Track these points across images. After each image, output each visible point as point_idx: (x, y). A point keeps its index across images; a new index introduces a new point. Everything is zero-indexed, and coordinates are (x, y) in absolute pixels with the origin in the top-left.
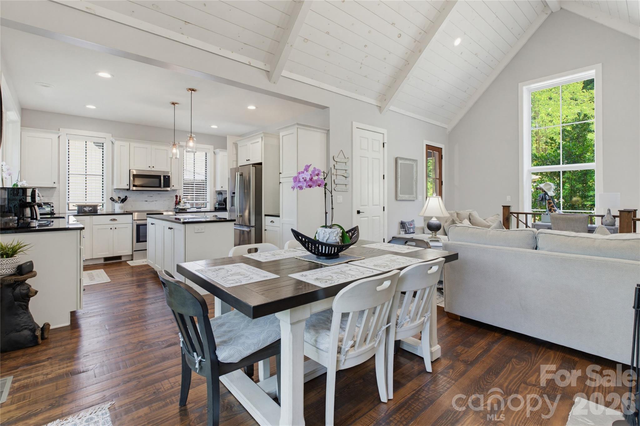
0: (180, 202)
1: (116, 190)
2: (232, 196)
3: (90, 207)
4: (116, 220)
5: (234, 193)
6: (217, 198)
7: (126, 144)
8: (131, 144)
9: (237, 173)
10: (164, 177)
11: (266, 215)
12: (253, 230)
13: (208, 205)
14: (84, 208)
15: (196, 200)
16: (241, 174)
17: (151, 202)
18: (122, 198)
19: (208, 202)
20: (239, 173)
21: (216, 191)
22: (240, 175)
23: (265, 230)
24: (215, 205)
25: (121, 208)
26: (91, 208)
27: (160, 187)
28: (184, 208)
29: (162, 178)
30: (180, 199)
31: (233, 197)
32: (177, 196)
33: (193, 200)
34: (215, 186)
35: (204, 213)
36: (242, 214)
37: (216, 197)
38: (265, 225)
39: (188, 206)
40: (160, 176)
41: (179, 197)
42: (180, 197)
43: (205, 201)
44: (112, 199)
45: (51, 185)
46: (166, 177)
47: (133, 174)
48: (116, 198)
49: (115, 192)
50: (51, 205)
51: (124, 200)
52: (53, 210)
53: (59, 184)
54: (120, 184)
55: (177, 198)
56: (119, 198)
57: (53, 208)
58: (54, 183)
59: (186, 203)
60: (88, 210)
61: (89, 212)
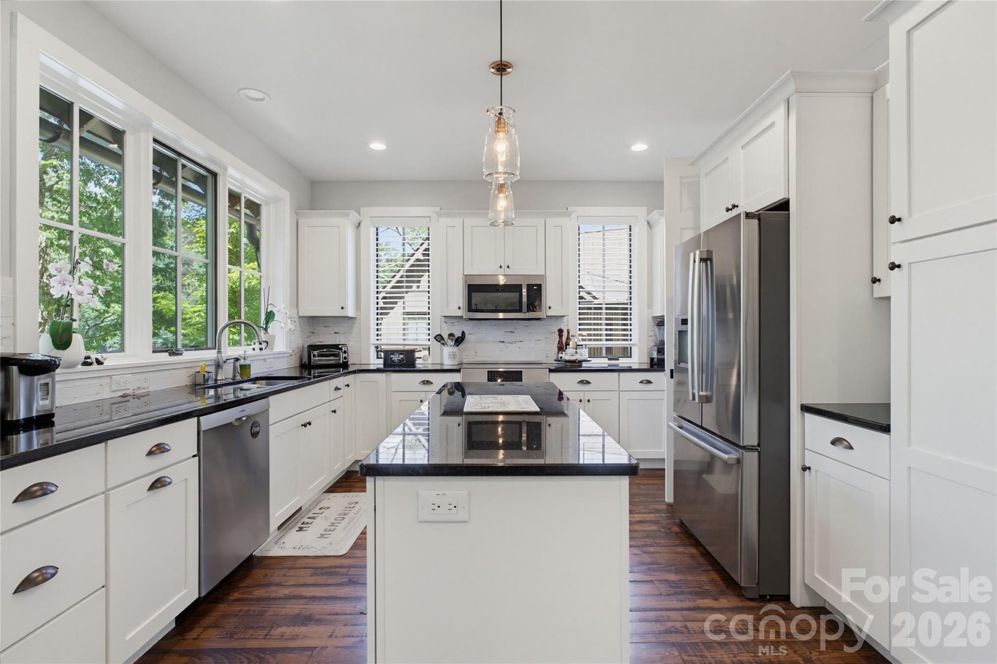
0: (567, 344)
1: (447, 320)
2: (679, 331)
3: (401, 354)
4: (432, 383)
5: (685, 322)
6: (655, 335)
7: (457, 221)
8: (467, 220)
9: (692, 255)
10: (529, 287)
11: (806, 409)
12: (751, 459)
13: (635, 352)
14: (392, 356)
15: (607, 340)
16: (705, 256)
17: (512, 343)
18: (456, 337)
19: (634, 345)
20: (697, 252)
21: (654, 317)
22: (701, 260)
23: (805, 469)
24: (650, 353)
25: (453, 356)
26: (402, 356)
27: (520, 311)
28: (573, 358)
29: (524, 291)
30: (568, 339)
31: (682, 334)
32: (561, 331)
33: (601, 340)
34: (650, 305)
35: (616, 374)
36: (709, 393)
37: (652, 333)
38: (804, 448)
39: (584, 354)
40: (521, 285)
41: (565, 334)
42: (568, 332)
43: (629, 342)
44: (439, 337)
45: (338, 313)
46: (535, 288)
47: (468, 285)
48: (445, 336)
49: (446, 322)
50: (343, 348)
51: (459, 341)
52: (345, 358)
53: (360, 310)
54: (447, 307)
55: (562, 335)
56: (451, 335)
57: (346, 355)
58: (342, 308)
59: (579, 347)
60: (398, 360)
61: (398, 362)
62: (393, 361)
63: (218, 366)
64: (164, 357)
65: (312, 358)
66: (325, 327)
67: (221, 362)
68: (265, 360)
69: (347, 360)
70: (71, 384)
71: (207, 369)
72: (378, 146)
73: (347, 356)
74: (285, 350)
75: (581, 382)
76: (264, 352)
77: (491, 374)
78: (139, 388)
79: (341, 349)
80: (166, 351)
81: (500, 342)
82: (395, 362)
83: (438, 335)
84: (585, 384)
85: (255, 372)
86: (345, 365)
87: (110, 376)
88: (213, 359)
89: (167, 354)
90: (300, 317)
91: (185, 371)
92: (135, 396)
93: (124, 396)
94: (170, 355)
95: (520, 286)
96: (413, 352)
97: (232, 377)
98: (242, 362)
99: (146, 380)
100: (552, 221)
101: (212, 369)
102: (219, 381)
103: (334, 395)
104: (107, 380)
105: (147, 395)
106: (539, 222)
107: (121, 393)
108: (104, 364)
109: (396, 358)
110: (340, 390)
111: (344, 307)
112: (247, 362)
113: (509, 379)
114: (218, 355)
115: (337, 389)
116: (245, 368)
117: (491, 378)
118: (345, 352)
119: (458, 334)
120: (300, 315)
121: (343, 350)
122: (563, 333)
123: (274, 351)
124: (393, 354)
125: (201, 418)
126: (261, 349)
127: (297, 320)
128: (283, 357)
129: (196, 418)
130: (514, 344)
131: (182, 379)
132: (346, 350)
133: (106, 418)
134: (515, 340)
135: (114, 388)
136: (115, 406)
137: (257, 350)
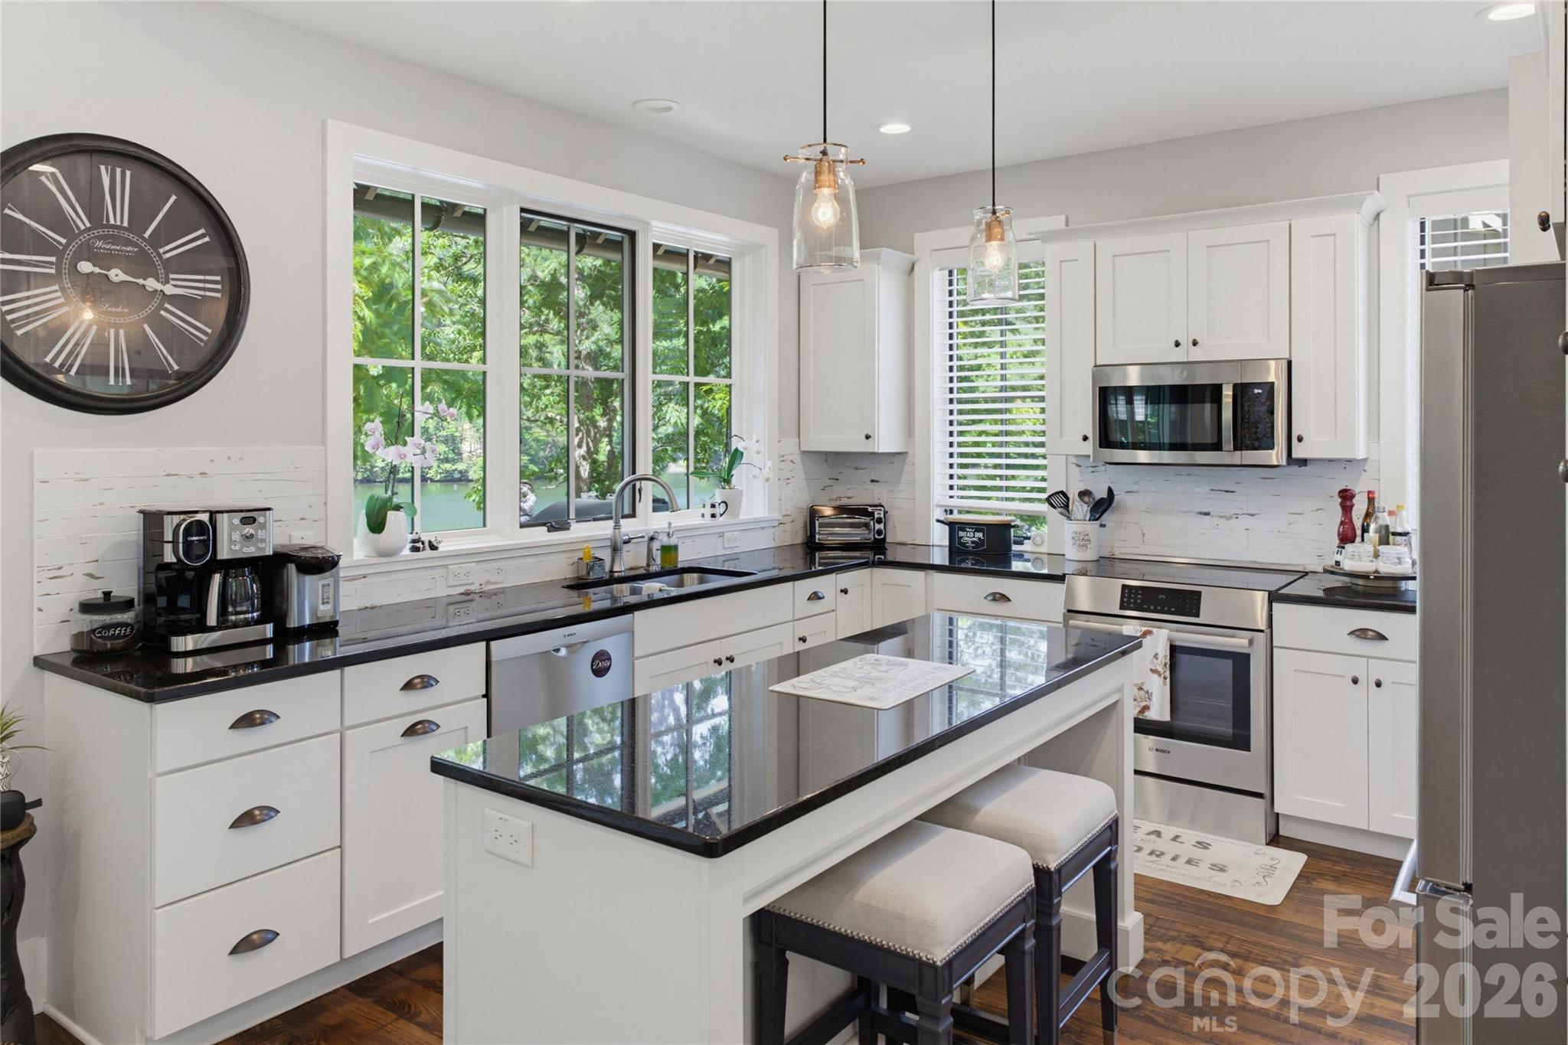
3: (977, 530)
4: (1009, 600)
8: (1101, 243)
10: (1237, 389)
14: (961, 534)
17: (1229, 518)
18: (1096, 499)
25: (1084, 542)
26: (980, 535)
27: (1217, 445)
29: (1226, 398)
30: (1367, 515)
32: (1346, 497)
40: (1216, 386)
41: (1361, 503)
42: (1370, 499)
44: (1061, 499)
45: (861, 446)
46: (1256, 391)
47: (1100, 388)
48: (1073, 495)
49: (1079, 466)
50: (876, 513)
51: (1101, 507)
52: (879, 532)
53: (914, 437)
54: (1061, 437)
55: (1352, 506)
56: (1083, 494)
57: (881, 526)
58: (868, 437)
59: (1398, 538)
60: (973, 542)
61: (973, 548)
62: (963, 544)
63: (615, 549)
64: (541, 534)
65: (817, 529)
66: (857, 468)
67: (619, 543)
68: (721, 535)
69: (882, 536)
70: (394, 576)
71: (598, 554)
72: (895, 128)
73: (882, 528)
74: (767, 515)
75: (1361, 633)
76: (720, 520)
77: (1130, 593)
78: (488, 583)
79: (872, 514)
80: (544, 524)
81: (1201, 513)
82: (967, 547)
83: (1058, 493)
84: (1372, 639)
85: (684, 558)
86: (879, 546)
87: (446, 566)
88: (609, 537)
89: (545, 529)
90: (804, 453)
91: (565, 555)
92: (482, 594)
93: (466, 594)
94: (549, 531)
95: (1217, 389)
96: (1006, 527)
97: (645, 565)
98: (666, 541)
99: (499, 571)
100: (1306, 225)
101: (606, 555)
102: (616, 574)
103: (805, 607)
104: (443, 571)
105: (502, 591)
106: (1274, 230)
107: (462, 590)
108: (440, 549)
109: (969, 537)
110: (821, 601)
111: (870, 434)
112: (673, 541)
113: (1170, 608)
114: (614, 533)
115: (815, 597)
116: (669, 550)
117: (1129, 603)
118: (879, 521)
119: (1101, 493)
120: (803, 448)
121: (876, 516)
122: (1354, 501)
123: (741, 517)
124: (964, 530)
125: (493, 644)
126: (713, 516)
127: (797, 458)
128: (763, 528)
129: (484, 643)
130: (1234, 520)
131: (561, 569)
132: (882, 516)
133: (443, 623)
134: (1237, 511)
135: (451, 582)
136: (451, 608)
137: (708, 516)
